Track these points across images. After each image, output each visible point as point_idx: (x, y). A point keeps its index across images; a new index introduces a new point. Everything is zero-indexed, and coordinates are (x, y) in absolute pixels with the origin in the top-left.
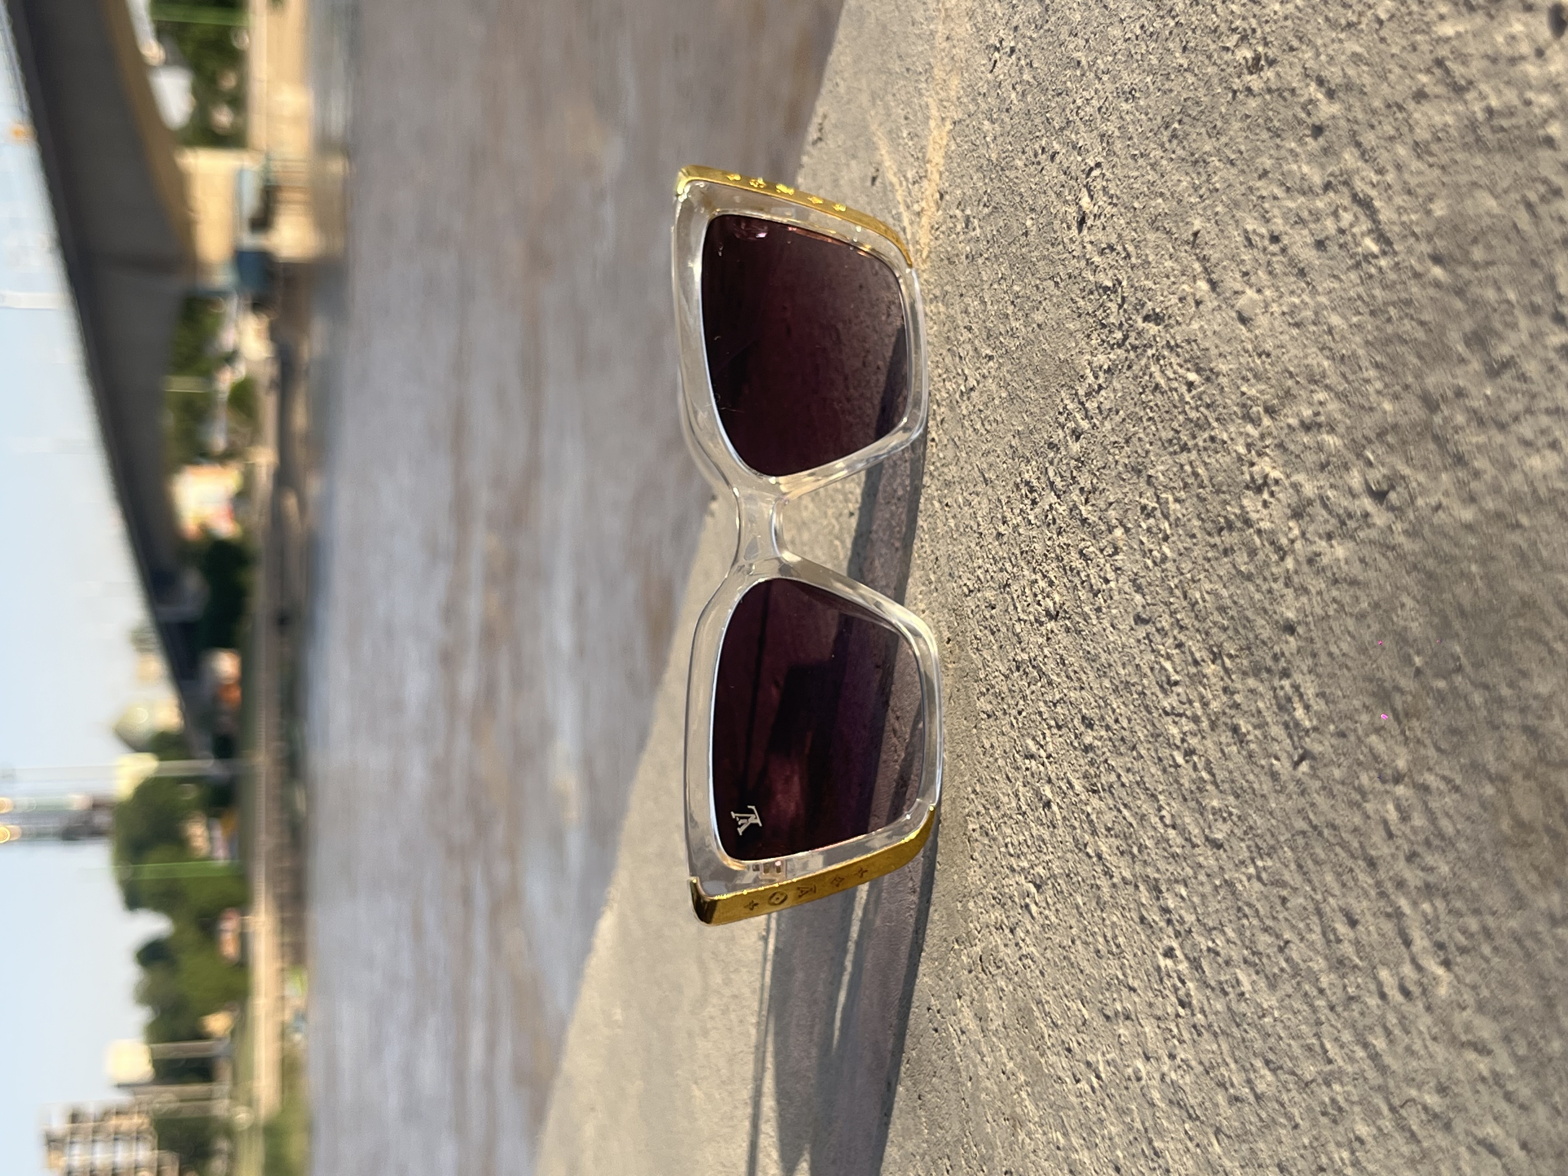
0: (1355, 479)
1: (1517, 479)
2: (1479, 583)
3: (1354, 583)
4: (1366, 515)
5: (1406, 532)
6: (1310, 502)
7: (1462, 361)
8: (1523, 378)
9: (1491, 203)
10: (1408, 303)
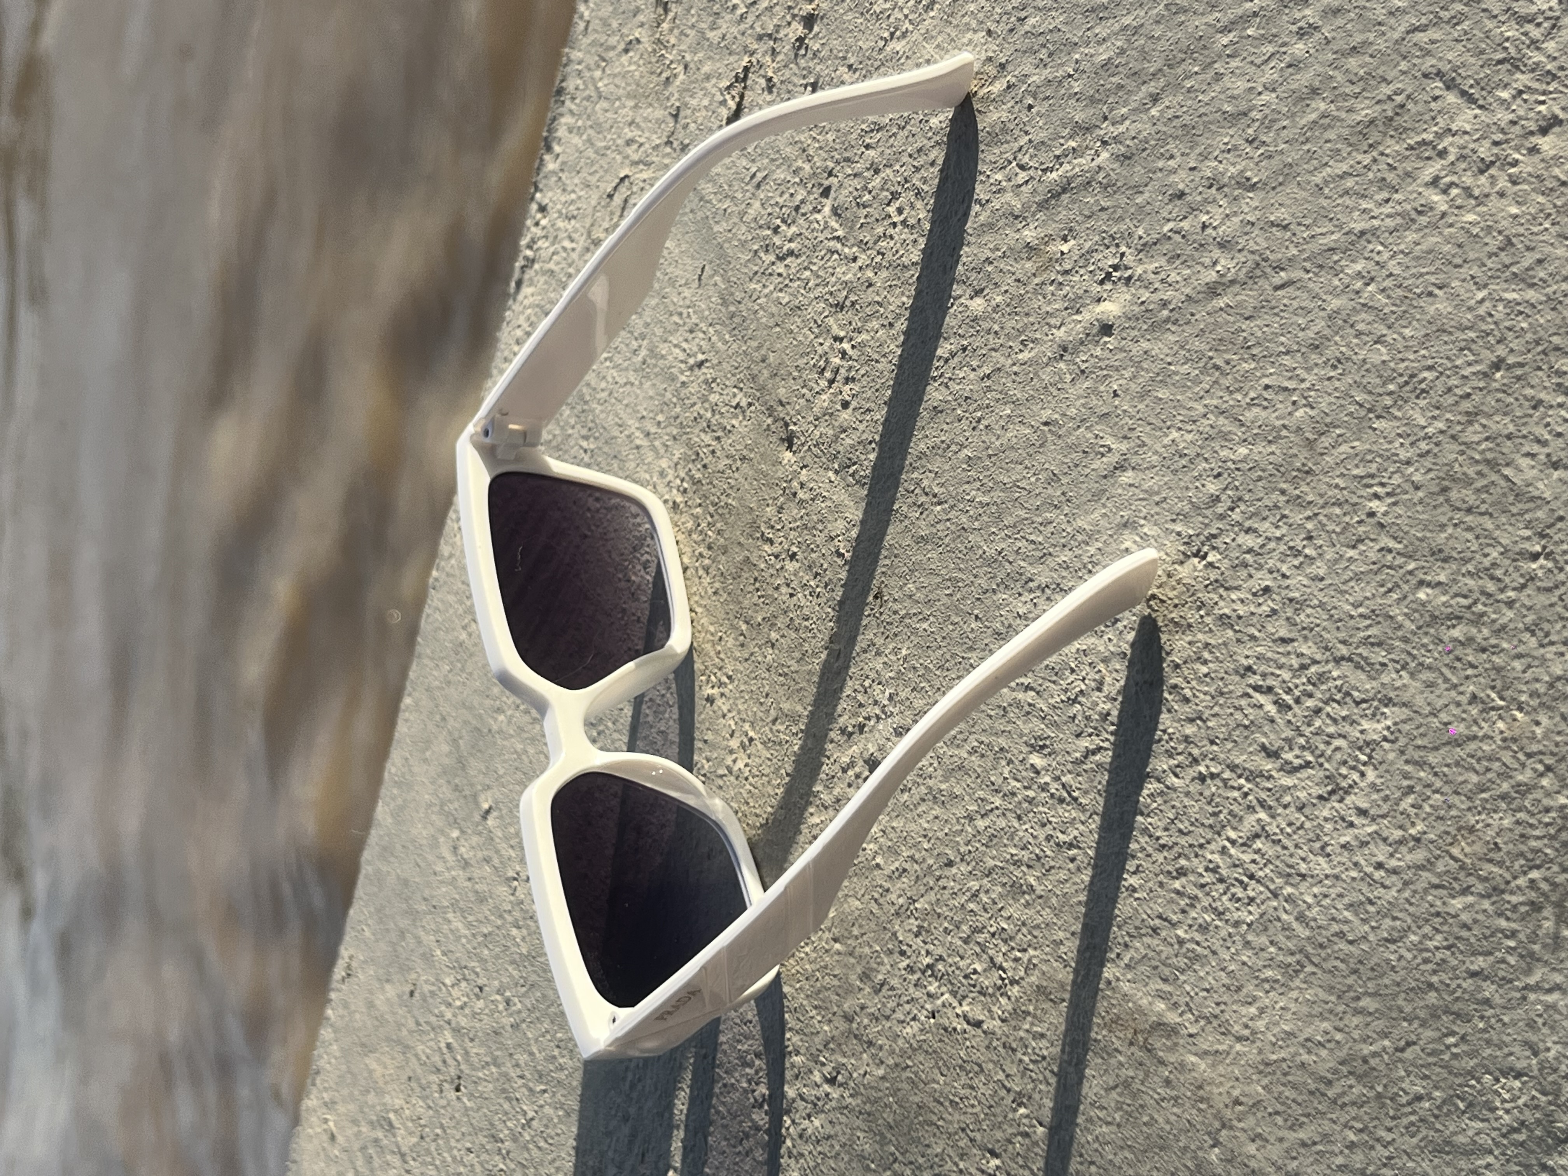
0: (817, 1077)
1: (900, 1042)
2: (895, 1106)
3: (829, 1137)
4: (827, 1095)
5: (851, 1096)
6: (794, 1101)
7: (860, 989)
8: (892, 989)
9: (857, 903)
10: (826, 967)
